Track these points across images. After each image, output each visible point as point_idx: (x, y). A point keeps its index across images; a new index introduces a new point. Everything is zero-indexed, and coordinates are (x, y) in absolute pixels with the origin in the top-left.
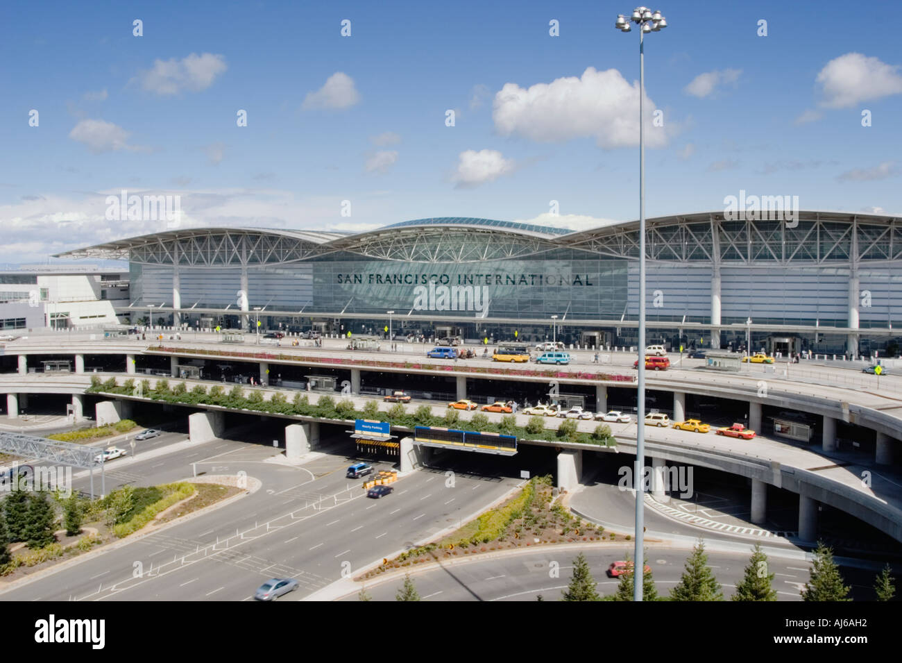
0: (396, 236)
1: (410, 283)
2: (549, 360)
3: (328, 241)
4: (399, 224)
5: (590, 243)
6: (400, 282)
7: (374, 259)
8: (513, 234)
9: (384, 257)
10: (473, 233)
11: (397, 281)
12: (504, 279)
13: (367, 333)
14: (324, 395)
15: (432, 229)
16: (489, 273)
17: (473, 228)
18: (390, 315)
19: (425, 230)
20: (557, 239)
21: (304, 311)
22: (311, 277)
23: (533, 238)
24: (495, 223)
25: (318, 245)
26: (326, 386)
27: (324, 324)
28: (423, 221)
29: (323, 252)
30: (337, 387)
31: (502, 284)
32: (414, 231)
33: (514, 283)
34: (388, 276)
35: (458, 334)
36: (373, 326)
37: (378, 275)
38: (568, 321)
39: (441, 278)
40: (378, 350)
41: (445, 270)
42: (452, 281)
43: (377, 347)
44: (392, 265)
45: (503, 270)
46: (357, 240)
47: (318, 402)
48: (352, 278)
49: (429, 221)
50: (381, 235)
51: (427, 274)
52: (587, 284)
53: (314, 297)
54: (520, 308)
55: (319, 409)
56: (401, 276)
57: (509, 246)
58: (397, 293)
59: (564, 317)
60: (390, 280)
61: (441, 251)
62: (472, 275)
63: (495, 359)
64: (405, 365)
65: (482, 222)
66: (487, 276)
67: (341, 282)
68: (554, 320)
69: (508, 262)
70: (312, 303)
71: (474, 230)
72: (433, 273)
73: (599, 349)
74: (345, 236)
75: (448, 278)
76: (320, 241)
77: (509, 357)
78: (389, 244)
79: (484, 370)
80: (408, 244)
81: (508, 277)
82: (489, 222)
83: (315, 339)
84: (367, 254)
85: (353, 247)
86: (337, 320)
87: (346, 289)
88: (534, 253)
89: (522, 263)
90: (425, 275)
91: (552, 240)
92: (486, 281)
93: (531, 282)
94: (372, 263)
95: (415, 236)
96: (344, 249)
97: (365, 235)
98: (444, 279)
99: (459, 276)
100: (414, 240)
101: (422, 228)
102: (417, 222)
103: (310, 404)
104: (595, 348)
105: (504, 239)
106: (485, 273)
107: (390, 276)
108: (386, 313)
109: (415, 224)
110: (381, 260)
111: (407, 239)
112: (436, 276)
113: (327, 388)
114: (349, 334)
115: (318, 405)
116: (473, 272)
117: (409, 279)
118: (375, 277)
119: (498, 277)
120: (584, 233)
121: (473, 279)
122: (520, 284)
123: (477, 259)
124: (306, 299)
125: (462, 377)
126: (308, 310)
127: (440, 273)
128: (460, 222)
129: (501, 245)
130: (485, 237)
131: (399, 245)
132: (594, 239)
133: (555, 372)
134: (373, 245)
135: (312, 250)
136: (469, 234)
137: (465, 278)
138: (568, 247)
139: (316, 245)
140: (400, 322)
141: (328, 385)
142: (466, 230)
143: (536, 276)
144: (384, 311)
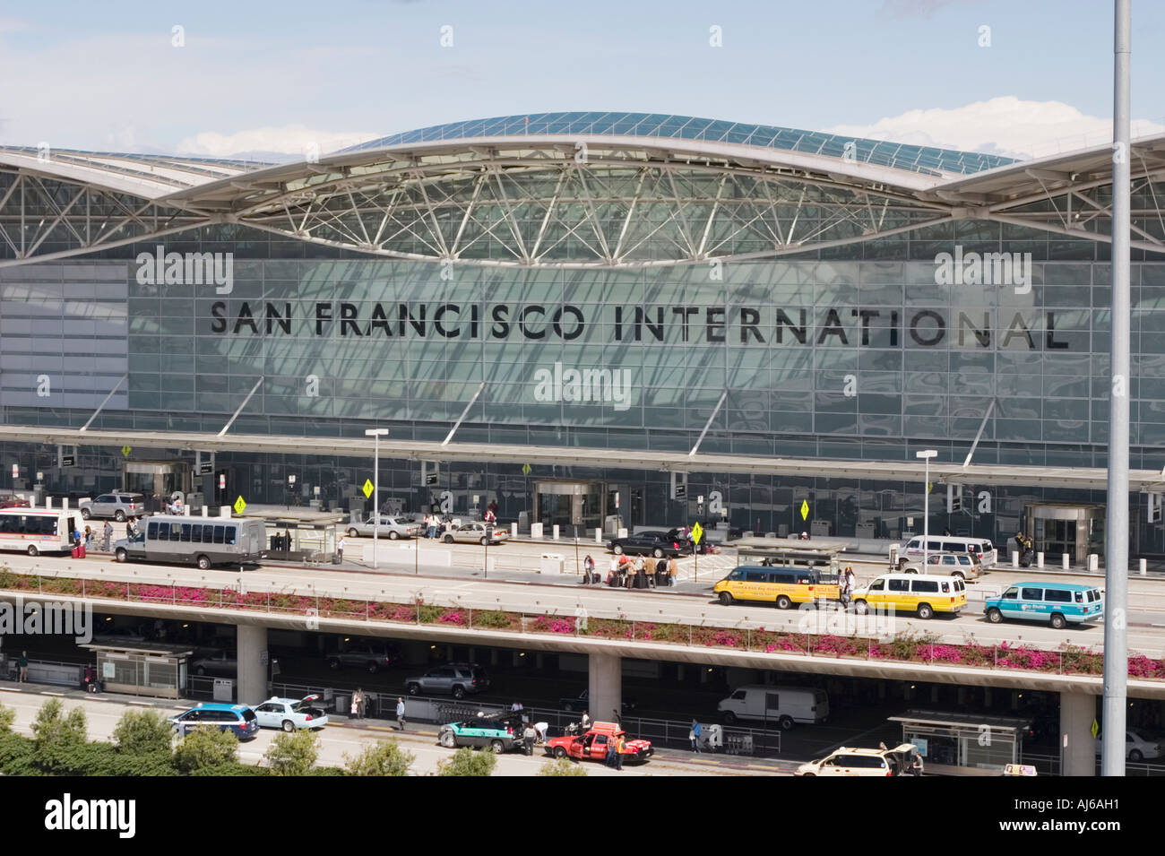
0: (405, 176)
1: (455, 333)
2: (1028, 608)
3: (174, 190)
4: (416, 135)
5: (1061, 202)
6: (420, 329)
7: (334, 254)
8: (800, 171)
9: (365, 246)
10: (666, 168)
11: (409, 328)
12: (767, 325)
13: (305, 503)
14: (138, 709)
15: (525, 153)
16: (719, 304)
17: (665, 151)
18: (376, 443)
19: (503, 154)
20: (946, 189)
21: (95, 426)
22: (121, 311)
23: (864, 184)
24: (739, 133)
25: (146, 201)
26: (152, 680)
27: (161, 470)
28: (495, 125)
29: (160, 228)
30: (189, 683)
31: (759, 338)
32: (465, 158)
33: (800, 334)
34: (379, 310)
35: (611, 510)
36: (326, 479)
37: (345, 307)
38: (982, 469)
39: (557, 316)
40: (336, 559)
41: (571, 290)
42: (592, 327)
43: (331, 549)
44: (394, 274)
45: (765, 295)
46: (274, 185)
47: (117, 733)
48: (259, 316)
49: (514, 123)
50: (355, 171)
51: (511, 302)
52: (1052, 344)
53: (132, 379)
54: (823, 422)
55: (119, 757)
56: (423, 309)
57: (788, 212)
58: (409, 371)
59: (969, 457)
60: (384, 324)
61: (556, 227)
62: (661, 311)
63: (722, 594)
64: (414, 611)
65: (693, 128)
66: (711, 312)
67: (222, 330)
68: (925, 466)
69: (781, 266)
70: (126, 398)
71: (667, 156)
72: (531, 301)
73: (1085, 565)
74: (235, 173)
75: (580, 318)
76: (151, 190)
77: (770, 590)
78: (383, 201)
79: (680, 633)
80: (448, 202)
81: (782, 318)
82: (716, 130)
83: (125, 520)
84: (307, 237)
85: (259, 209)
86: (205, 456)
87: (235, 354)
88: (869, 235)
89: (828, 272)
90: (503, 308)
91: (927, 193)
92: (710, 330)
93: (859, 336)
94: (325, 265)
95: (469, 175)
96: (233, 219)
97: (303, 170)
98: (568, 322)
99: (619, 311)
100: (466, 187)
101: (492, 149)
102: (474, 127)
103: (90, 738)
104: (1073, 562)
105: (767, 190)
106: (705, 301)
107: (386, 309)
108: (361, 435)
109: (469, 135)
110: (352, 255)
111: (444, 185)
112: (540, 310)
113: (156, 688)
114: (240, 505)
115: (115, 743)
116: (663, 300)
117: (449, 321)
118: (334, 311)
119: (750, 318)
120: (1037, 167)
121: (666, 323)
122: (821, 340)
123: (680, 255)
124: (104, 383)
125: (605, 654)
126: (110, 420)
127: (552, 303)
128: (620, 131)
129: (761, 207)
130: (707, 179)
131: (416, 206)
132: (1074, 190)
133: (920, 642)
134: (330, 204)
135: (127, 220)
136: (650, 169)
137: (638, 319)
138: (985, 215)
139: (137, 201)
140: (417, 465)
141: (160, 675)
142: (642, 155)
143: (875, 314)
144: (355, 428)
